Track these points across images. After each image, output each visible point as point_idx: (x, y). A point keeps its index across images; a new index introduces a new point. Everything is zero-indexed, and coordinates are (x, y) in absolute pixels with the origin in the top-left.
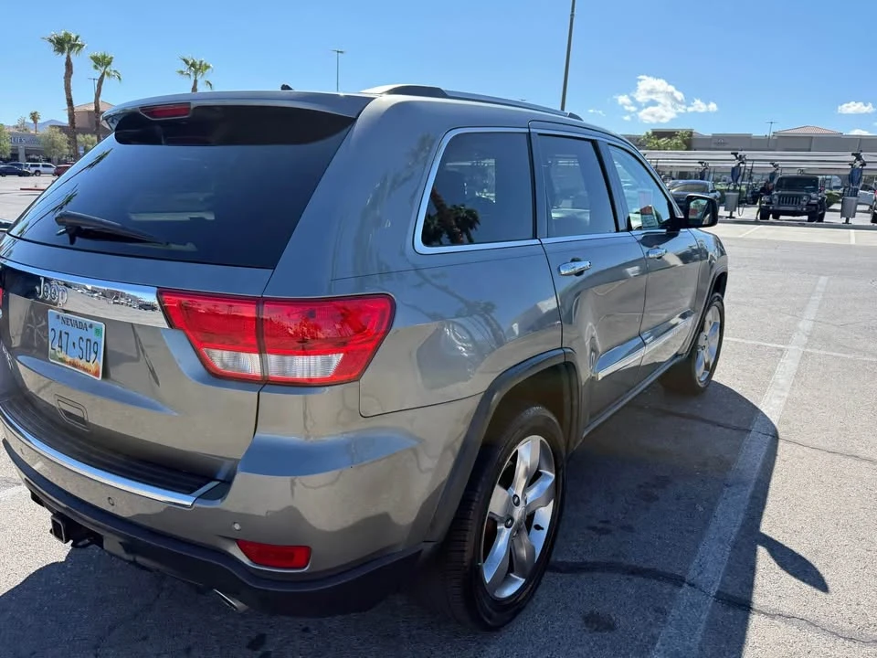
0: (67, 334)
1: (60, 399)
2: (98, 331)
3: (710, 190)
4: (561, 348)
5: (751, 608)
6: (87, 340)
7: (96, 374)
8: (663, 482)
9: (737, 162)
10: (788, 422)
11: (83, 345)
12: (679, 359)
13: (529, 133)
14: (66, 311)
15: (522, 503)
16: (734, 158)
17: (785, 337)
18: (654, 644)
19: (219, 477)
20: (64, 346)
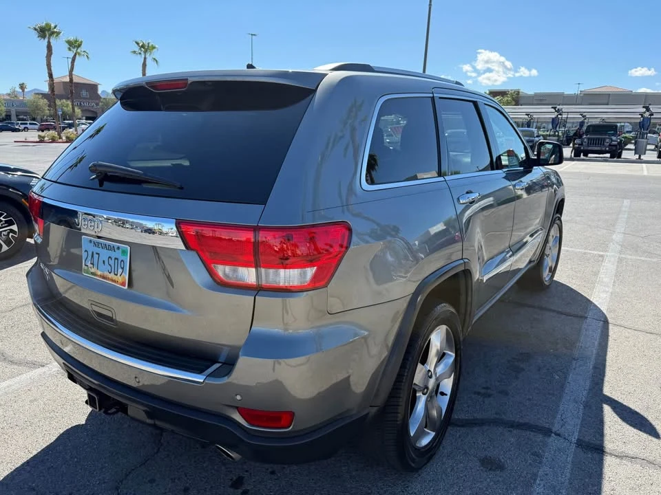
0: (98, 254)
1: (93, 303)
2: (124, 252)
3: (535, 135)
4: (462, 259)
5: (604, 451)
6: (115, 259)
7: (123, 284)
8: (526, 357)
9: (556, 114)
10: (615, 311)
11: (112, 262)
12: (532, 264)
13: (433, 98)
14: (99, 237)
15: (433, 376)
16: (554, 111)
17: (604, 245)
18: (535, 480)
19: (220, 361)
20: (95, 263)
